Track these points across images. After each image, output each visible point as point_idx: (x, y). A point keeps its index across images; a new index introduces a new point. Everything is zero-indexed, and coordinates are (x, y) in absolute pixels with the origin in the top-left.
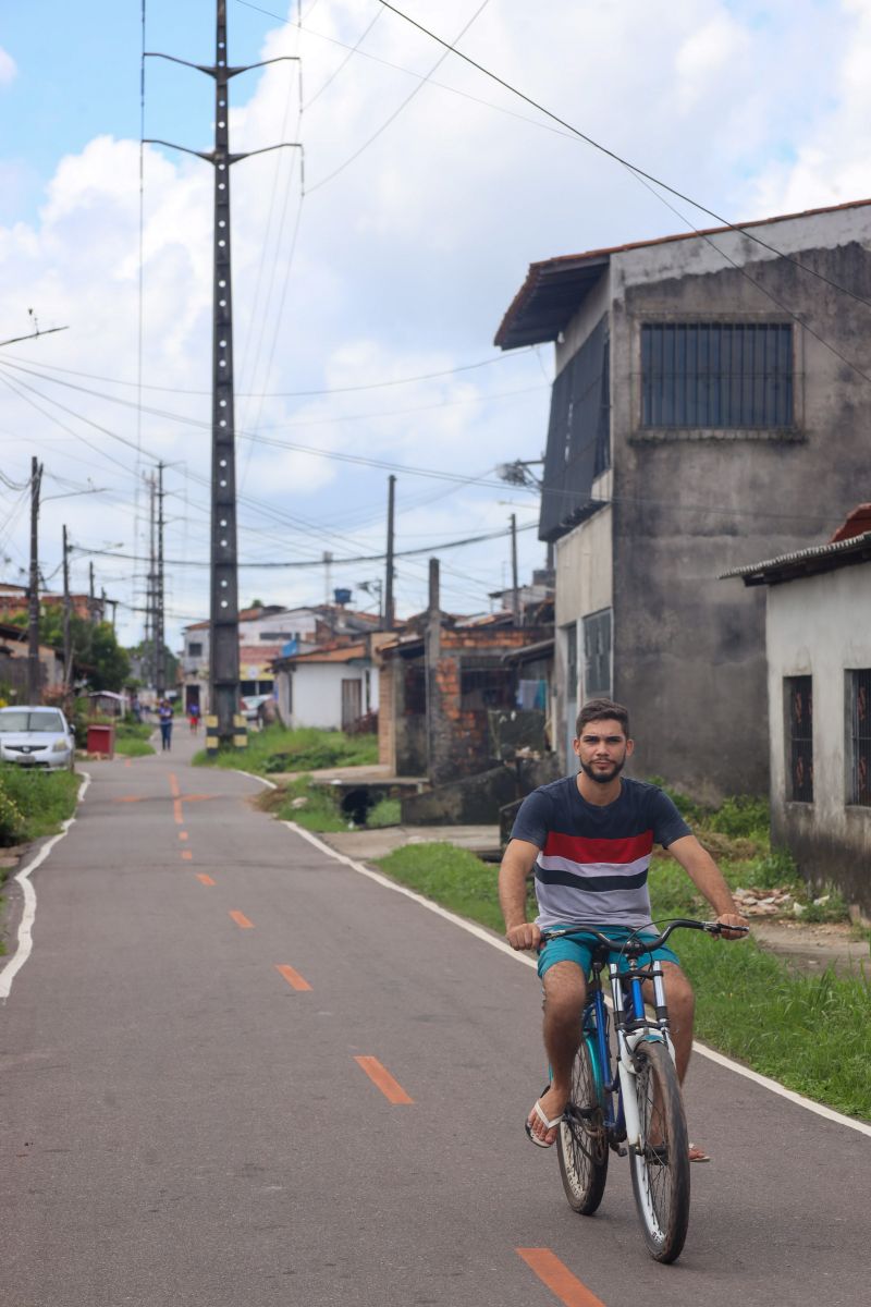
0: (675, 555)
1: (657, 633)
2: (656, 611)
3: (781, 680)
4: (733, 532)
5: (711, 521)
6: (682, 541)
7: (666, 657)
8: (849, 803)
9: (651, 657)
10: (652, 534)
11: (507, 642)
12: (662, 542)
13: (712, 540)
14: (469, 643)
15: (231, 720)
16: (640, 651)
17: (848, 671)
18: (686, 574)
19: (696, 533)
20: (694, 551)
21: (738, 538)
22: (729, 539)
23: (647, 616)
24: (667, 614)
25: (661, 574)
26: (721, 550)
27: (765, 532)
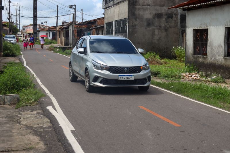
0: (139, 9)
1: (136, 23)
2: (136, 19)
3: (192, 30)
4: (149, 6)
5: (145, 4)
6: (140, 7)
7: (137, 27)
8: (225, 56)
9: (134, 27)
10: (135, 5)
11: (84, 27)
12: (137, 7)
13: (146, 7)
14: (78, 27)
15: (36, 38)
16: (133, 26)
17: (226, 27)
18: (141, 13)
19: (143, 6)
20: (142, 8)
21: (150, 7)
22: (149, 7)
23: (134, 20)
24: (137, 19)
25: (137, 12)
26: (147, 8)
27: (155, 6)
